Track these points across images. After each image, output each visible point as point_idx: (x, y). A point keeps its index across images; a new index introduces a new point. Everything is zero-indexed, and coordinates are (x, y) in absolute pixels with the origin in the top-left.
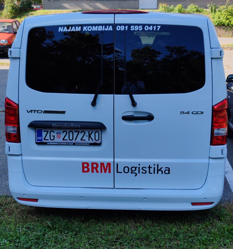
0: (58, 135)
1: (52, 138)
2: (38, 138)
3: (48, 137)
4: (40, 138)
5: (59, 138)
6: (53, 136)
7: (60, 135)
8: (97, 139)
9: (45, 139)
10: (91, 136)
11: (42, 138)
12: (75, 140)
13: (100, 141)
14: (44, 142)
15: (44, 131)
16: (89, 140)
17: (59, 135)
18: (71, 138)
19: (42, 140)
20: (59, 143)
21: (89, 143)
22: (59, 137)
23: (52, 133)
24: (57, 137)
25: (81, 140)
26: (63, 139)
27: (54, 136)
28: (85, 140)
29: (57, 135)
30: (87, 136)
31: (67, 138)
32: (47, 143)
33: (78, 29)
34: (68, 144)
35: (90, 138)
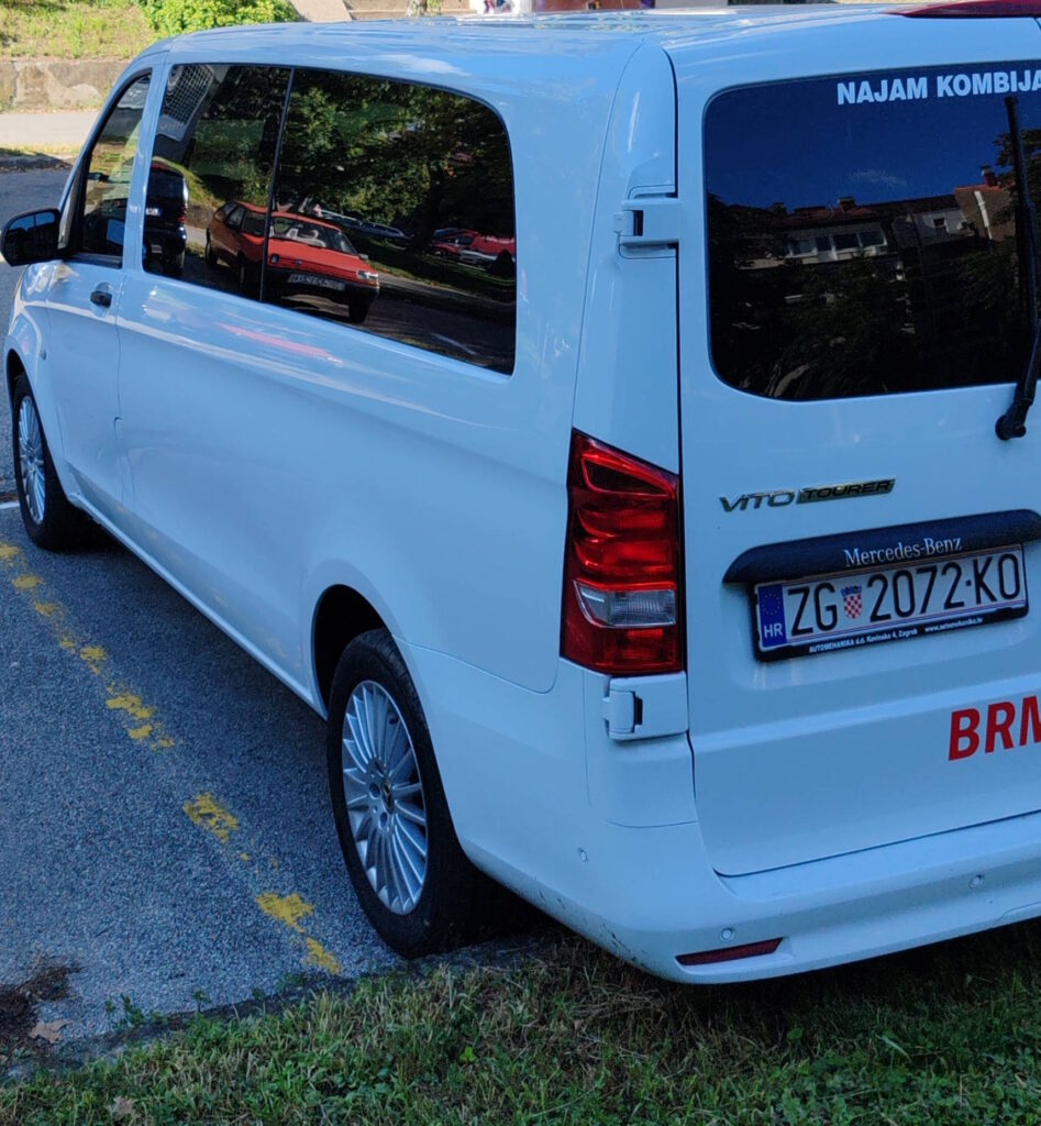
0: (849, 600)
1: (827, 619)
2: (768, 628)
3: (808, 620)
4: (775, 630)
5: (854, 616)
6: (828, 608)
7: (859, 597)
8: (1010, 590)
9: (796, 631)
10: (985, 580)
11: (783, 630)
12: (924, 610)
13: (1024, 598)
14: (794, 644)
15: (791, 592)
16: (979, 601)
17: (856, 598)
18: (905, 606)
19: (782, 638)
20: (860, 637)
21: (980, 616)
22: (853, 612)
23: (824, 593)
24: (846, 608)
25: (948, 605)
26: (874, 617)
27: (833, 609)
28: (961, 604)
29: (845, 600)
30: (969, 583)
31: (887, 607)
32: (807, 647)
33: (918, 89)
34: (895, 636)
35: (982, 592)
